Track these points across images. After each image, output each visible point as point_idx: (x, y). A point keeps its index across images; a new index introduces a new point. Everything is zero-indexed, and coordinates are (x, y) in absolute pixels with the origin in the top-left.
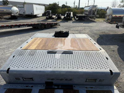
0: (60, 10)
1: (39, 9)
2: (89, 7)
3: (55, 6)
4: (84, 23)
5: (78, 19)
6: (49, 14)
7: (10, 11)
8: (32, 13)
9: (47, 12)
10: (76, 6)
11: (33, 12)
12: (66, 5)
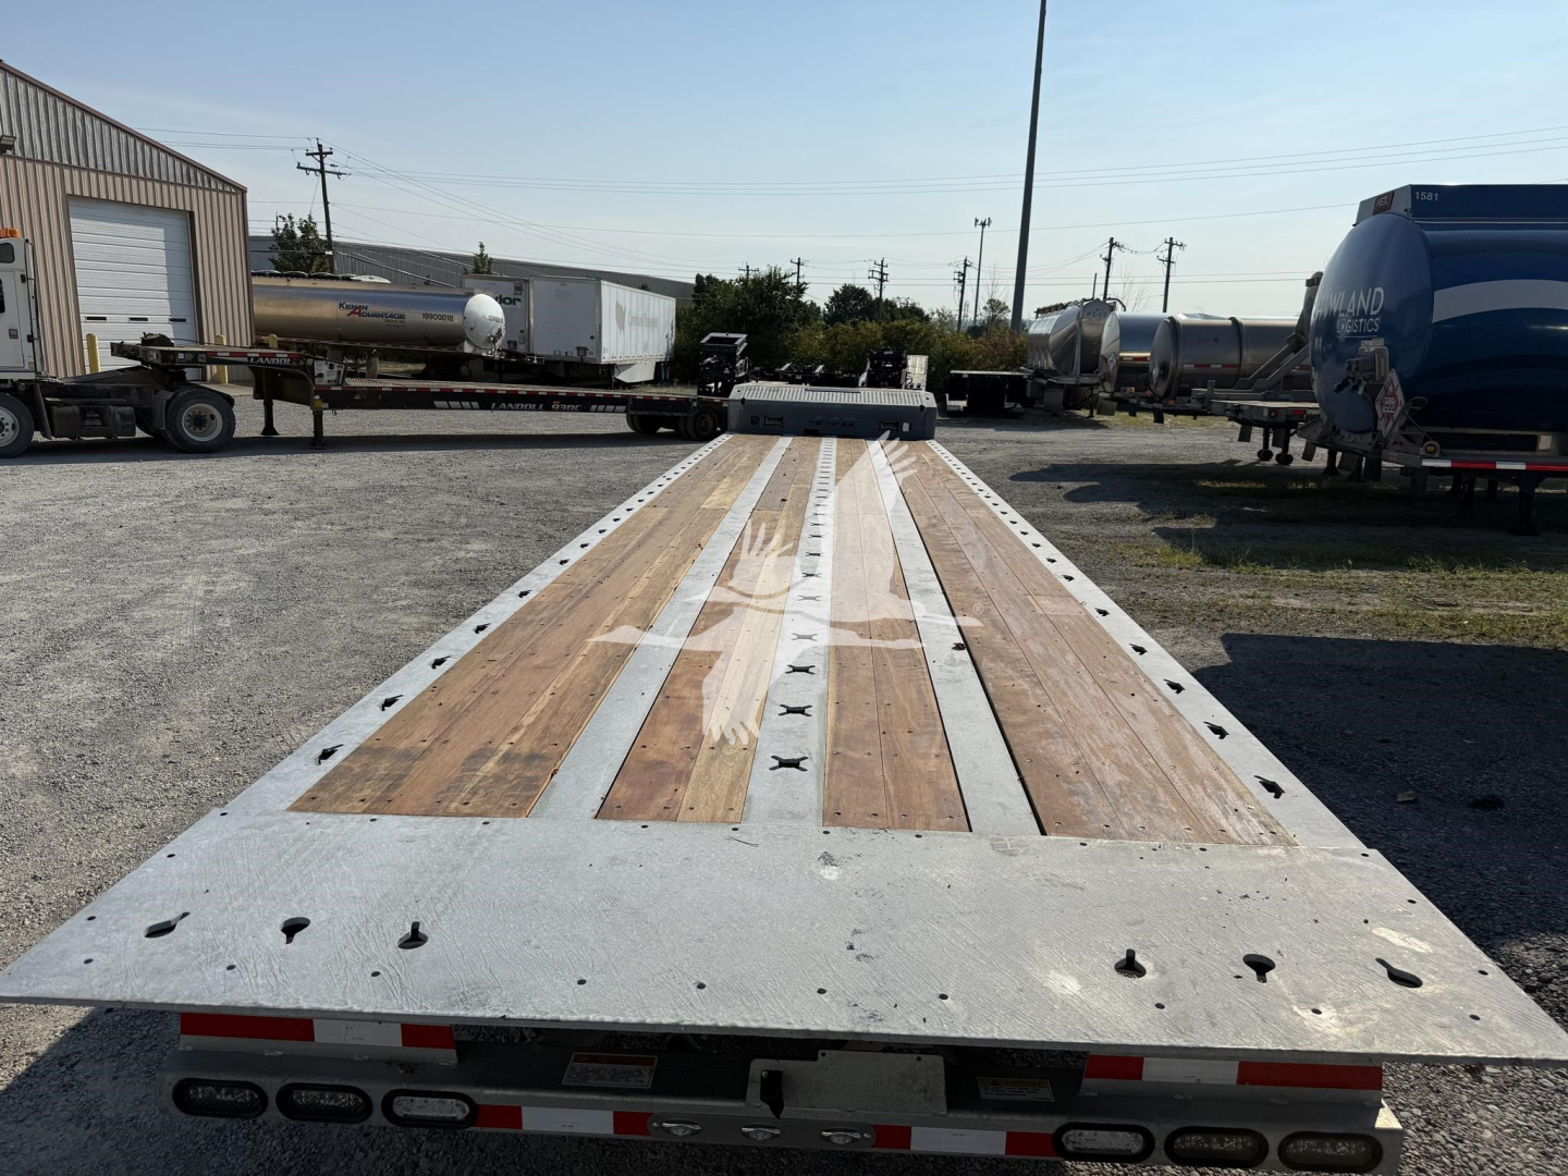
0: (813, 340)
1: (636, 321)
2: (1055, 317)
3: (769, 301)
4: (997, 430)
5: (963, 404)
6: (732, 358)
7: (457, 319)
8: (582, 350)
9: (713, 340)
10: (995, 305)
11: (597, 337)
12: (874, 295)
